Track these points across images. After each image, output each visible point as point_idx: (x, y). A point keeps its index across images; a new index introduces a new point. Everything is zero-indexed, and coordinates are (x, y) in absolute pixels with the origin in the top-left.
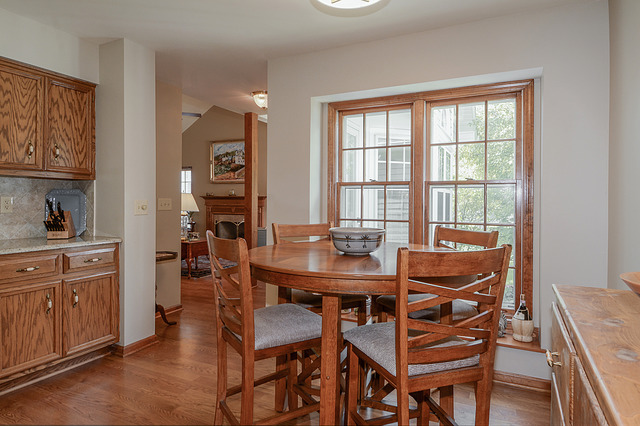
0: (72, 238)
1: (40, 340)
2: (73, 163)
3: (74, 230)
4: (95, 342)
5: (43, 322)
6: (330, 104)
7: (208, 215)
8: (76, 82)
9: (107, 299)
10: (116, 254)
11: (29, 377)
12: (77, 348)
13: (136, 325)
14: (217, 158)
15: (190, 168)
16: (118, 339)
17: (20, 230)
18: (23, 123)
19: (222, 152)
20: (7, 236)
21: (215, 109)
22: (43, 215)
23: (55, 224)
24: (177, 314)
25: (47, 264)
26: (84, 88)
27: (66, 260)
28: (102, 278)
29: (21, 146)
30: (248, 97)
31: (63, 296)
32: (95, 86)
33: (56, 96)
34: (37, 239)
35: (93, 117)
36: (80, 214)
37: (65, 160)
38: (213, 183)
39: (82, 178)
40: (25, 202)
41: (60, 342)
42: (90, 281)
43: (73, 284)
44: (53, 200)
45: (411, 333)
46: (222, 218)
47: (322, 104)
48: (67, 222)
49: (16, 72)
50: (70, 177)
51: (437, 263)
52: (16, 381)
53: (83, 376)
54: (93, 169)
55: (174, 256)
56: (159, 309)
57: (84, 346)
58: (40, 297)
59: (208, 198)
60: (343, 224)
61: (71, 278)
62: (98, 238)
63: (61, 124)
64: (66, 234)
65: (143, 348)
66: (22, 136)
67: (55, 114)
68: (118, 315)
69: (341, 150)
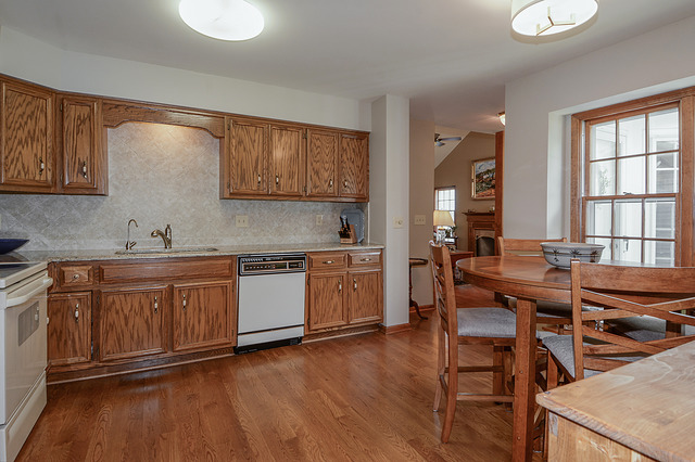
0: (355, 243)
1: (335, 310)
2: (355, 191)
3: (356, 239)
4: (367, 319)
5: (336, 299)
6: (573, 115)
7: (470, 230)
8: (357, 132)
9: (375, 290)
10: (381, 256)
11: (329, 333)
12: (357, 320)
13: (395, 312)
14: (478, 176)
15: (454, 187)
16: (382, 320)
17: (327, 237)
18: (327, 166)
19: (483, 170)
20: (319, 241)
21: (472, 134)
22: (338, 228)
23: (344, 234)
24: (431, 312)
25: (338, 259)
26: (362, 136)
27: (350, 258)
28: (372, 273)
29: (326, 181)
30: (494, 118)
31: (348, 283)
32: (369, 133)
33: (345, 145)
34: (335, 243)
35: (368, 156)
36: (361, 227)
37: (351, 189)
38: (475, 200)
39: (361, 201)
40: (329, 218)
41: (346, 314)
42: (364, 274)
43: (354, 275)
44: (344, 217)
45: (586, 339)
46: (483, 234)
47: (565, 117)
48: (352, 233)
49: (323, 133)
50: (354, 200)
51: (614, 276)
52: (322, 334)
53: (359, 341)
54: (368, 194)
55: (425, 262)
56: (412, 303)
57: (360, 320)
58: (335, 281)
59: (470, 214)
60: (589, 241)
61: (354, 270)
62: (371, 244)
63: (348, 164)
64: (351, 241)
65: (400, 331)
66: (326, 175)
67: (345, 157)
68: (382, 302)
69: (588, 161)
